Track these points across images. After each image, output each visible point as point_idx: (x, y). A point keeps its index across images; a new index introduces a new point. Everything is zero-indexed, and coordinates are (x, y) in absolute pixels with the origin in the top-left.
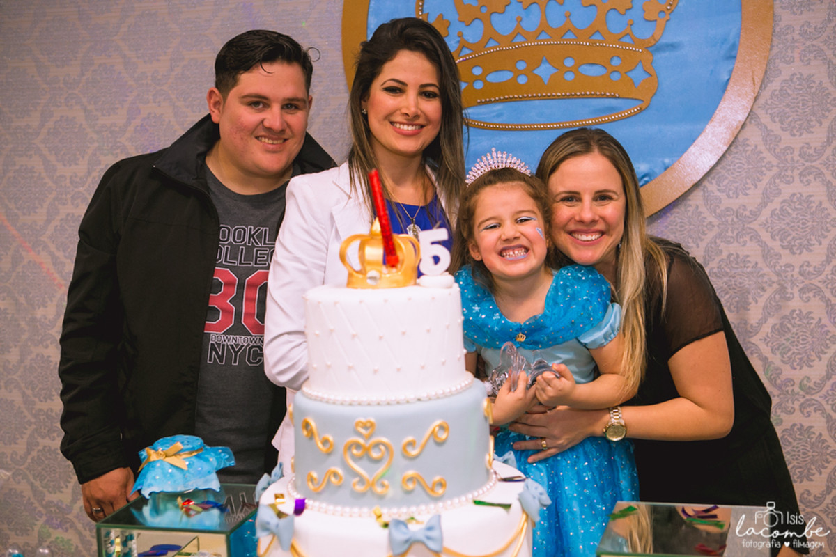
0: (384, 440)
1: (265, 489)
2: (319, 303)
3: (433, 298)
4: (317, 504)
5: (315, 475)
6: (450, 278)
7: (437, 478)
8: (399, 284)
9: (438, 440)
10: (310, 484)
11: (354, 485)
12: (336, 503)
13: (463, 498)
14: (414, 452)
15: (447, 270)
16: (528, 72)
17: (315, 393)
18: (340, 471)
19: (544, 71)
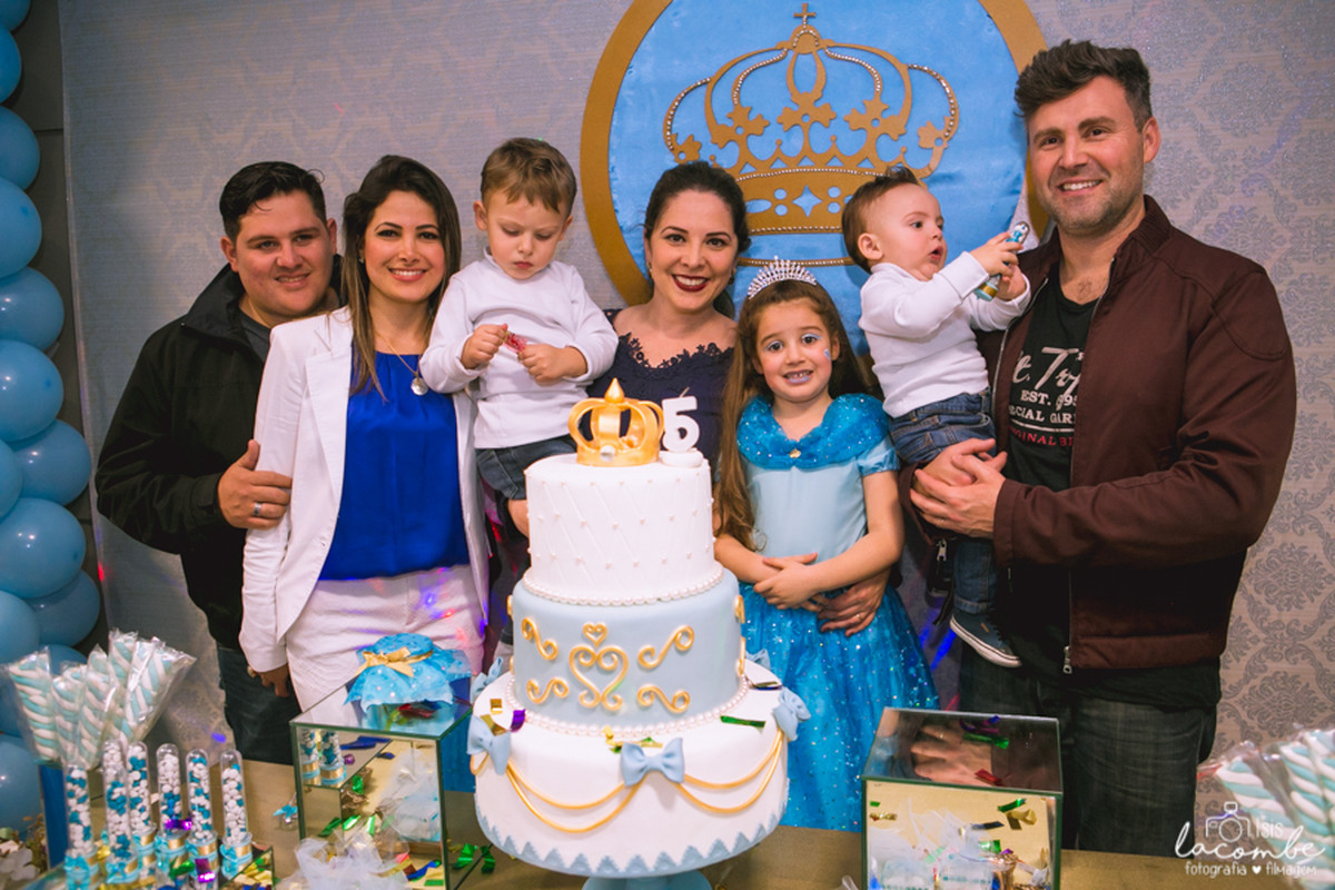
0: (618, 648)
1: (481, 690)
2: (544, 483)
3: (678, 480)
4: (538, 717)
5: (536, 683)
6: (699, 455)
7: (679, 692)
8: (637, 462)
9: (681, 649)
10: (531, 693)
11: (581, 698)
12: (560, 718)
13: (709, 714)
14: (652, 663)
15: (695, 446)
16: (787, 202)
17: (538, 588)
18: (565, 682)
19: (806, 202)
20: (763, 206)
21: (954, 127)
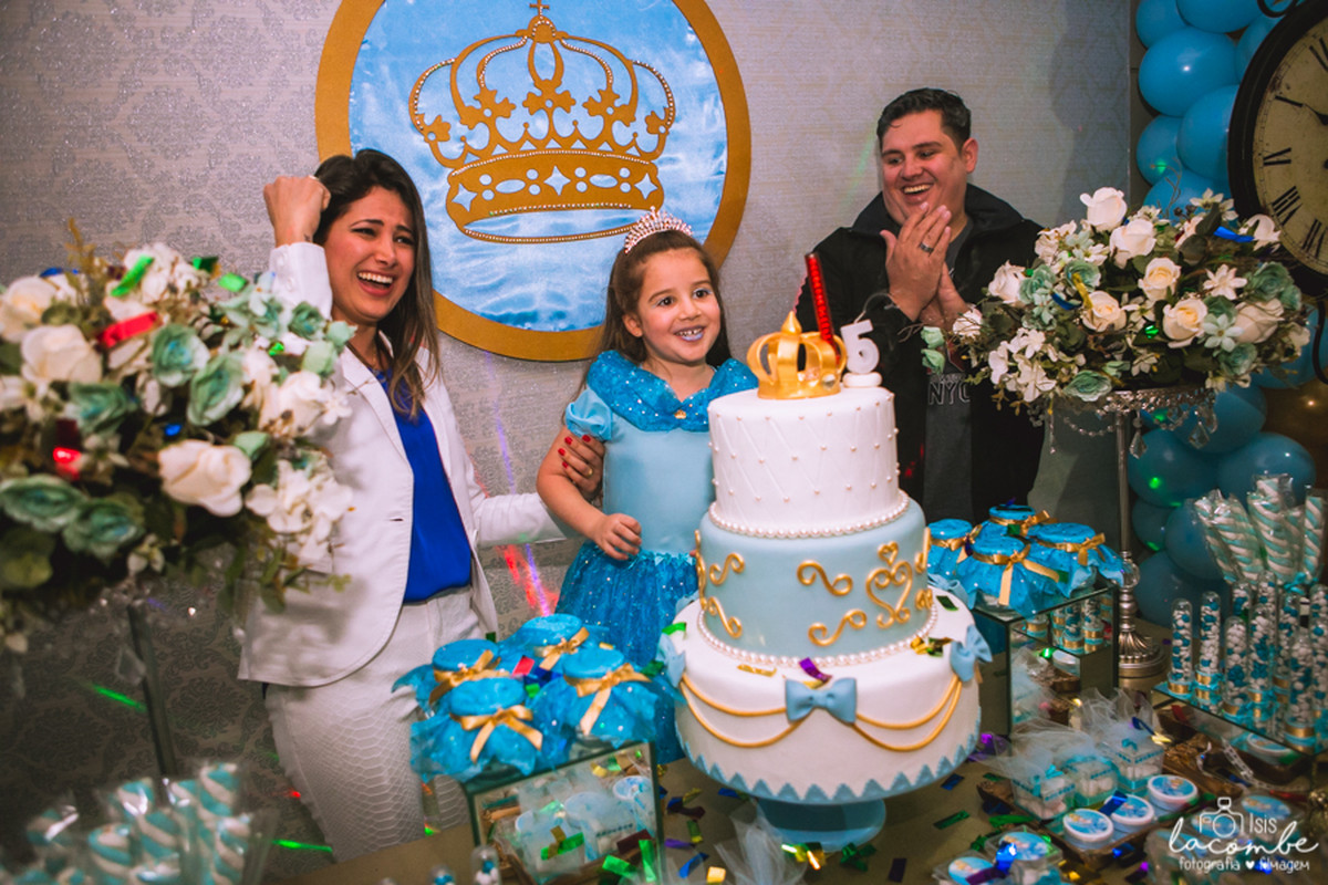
11: (879, 622)
16: (539, 181)
19: (557, 180)
20: (517, 185)
21: (673, 117)
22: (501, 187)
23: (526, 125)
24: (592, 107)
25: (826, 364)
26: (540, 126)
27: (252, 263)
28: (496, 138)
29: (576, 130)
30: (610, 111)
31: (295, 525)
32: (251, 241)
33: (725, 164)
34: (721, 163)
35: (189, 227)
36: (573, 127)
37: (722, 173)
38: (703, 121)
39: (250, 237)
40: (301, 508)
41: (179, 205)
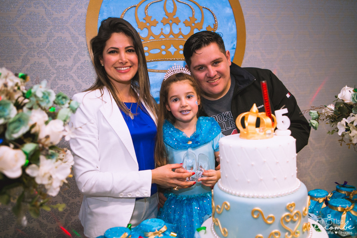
16: (166, 50)
19: (172, 50)
20: (158, 51)
21: (217, 27)
22: (152, 52)
23: (162, 29)
24: (186, 24)
25: (268, 126)
26: (167, 30)
27: (60, 76)
28: (151, 34)
29: (180, 32)
30: (193, 25)
31: (45, 182)
32: (60, 68)
33: (236, 45)
34: (234, 45)
35: (38, 62)
36: (179, 30)
37: (234, 49)
38: (228, 29)
39: (60, 66)
40: (48, 175)
41: (36, 54)
